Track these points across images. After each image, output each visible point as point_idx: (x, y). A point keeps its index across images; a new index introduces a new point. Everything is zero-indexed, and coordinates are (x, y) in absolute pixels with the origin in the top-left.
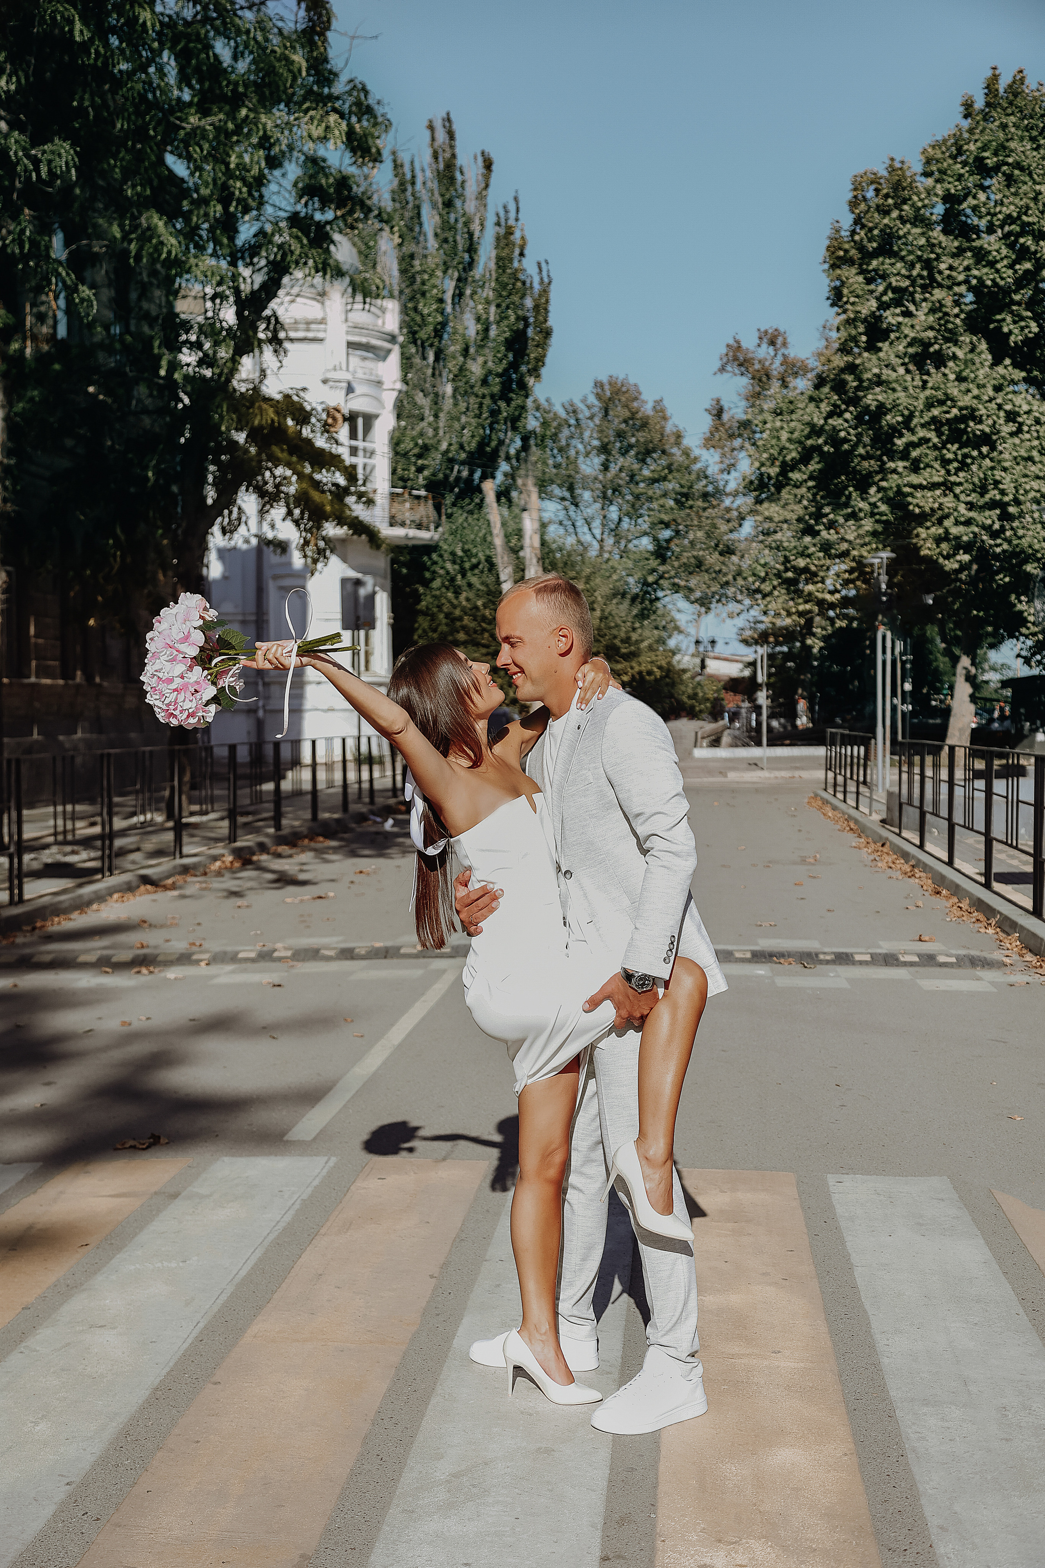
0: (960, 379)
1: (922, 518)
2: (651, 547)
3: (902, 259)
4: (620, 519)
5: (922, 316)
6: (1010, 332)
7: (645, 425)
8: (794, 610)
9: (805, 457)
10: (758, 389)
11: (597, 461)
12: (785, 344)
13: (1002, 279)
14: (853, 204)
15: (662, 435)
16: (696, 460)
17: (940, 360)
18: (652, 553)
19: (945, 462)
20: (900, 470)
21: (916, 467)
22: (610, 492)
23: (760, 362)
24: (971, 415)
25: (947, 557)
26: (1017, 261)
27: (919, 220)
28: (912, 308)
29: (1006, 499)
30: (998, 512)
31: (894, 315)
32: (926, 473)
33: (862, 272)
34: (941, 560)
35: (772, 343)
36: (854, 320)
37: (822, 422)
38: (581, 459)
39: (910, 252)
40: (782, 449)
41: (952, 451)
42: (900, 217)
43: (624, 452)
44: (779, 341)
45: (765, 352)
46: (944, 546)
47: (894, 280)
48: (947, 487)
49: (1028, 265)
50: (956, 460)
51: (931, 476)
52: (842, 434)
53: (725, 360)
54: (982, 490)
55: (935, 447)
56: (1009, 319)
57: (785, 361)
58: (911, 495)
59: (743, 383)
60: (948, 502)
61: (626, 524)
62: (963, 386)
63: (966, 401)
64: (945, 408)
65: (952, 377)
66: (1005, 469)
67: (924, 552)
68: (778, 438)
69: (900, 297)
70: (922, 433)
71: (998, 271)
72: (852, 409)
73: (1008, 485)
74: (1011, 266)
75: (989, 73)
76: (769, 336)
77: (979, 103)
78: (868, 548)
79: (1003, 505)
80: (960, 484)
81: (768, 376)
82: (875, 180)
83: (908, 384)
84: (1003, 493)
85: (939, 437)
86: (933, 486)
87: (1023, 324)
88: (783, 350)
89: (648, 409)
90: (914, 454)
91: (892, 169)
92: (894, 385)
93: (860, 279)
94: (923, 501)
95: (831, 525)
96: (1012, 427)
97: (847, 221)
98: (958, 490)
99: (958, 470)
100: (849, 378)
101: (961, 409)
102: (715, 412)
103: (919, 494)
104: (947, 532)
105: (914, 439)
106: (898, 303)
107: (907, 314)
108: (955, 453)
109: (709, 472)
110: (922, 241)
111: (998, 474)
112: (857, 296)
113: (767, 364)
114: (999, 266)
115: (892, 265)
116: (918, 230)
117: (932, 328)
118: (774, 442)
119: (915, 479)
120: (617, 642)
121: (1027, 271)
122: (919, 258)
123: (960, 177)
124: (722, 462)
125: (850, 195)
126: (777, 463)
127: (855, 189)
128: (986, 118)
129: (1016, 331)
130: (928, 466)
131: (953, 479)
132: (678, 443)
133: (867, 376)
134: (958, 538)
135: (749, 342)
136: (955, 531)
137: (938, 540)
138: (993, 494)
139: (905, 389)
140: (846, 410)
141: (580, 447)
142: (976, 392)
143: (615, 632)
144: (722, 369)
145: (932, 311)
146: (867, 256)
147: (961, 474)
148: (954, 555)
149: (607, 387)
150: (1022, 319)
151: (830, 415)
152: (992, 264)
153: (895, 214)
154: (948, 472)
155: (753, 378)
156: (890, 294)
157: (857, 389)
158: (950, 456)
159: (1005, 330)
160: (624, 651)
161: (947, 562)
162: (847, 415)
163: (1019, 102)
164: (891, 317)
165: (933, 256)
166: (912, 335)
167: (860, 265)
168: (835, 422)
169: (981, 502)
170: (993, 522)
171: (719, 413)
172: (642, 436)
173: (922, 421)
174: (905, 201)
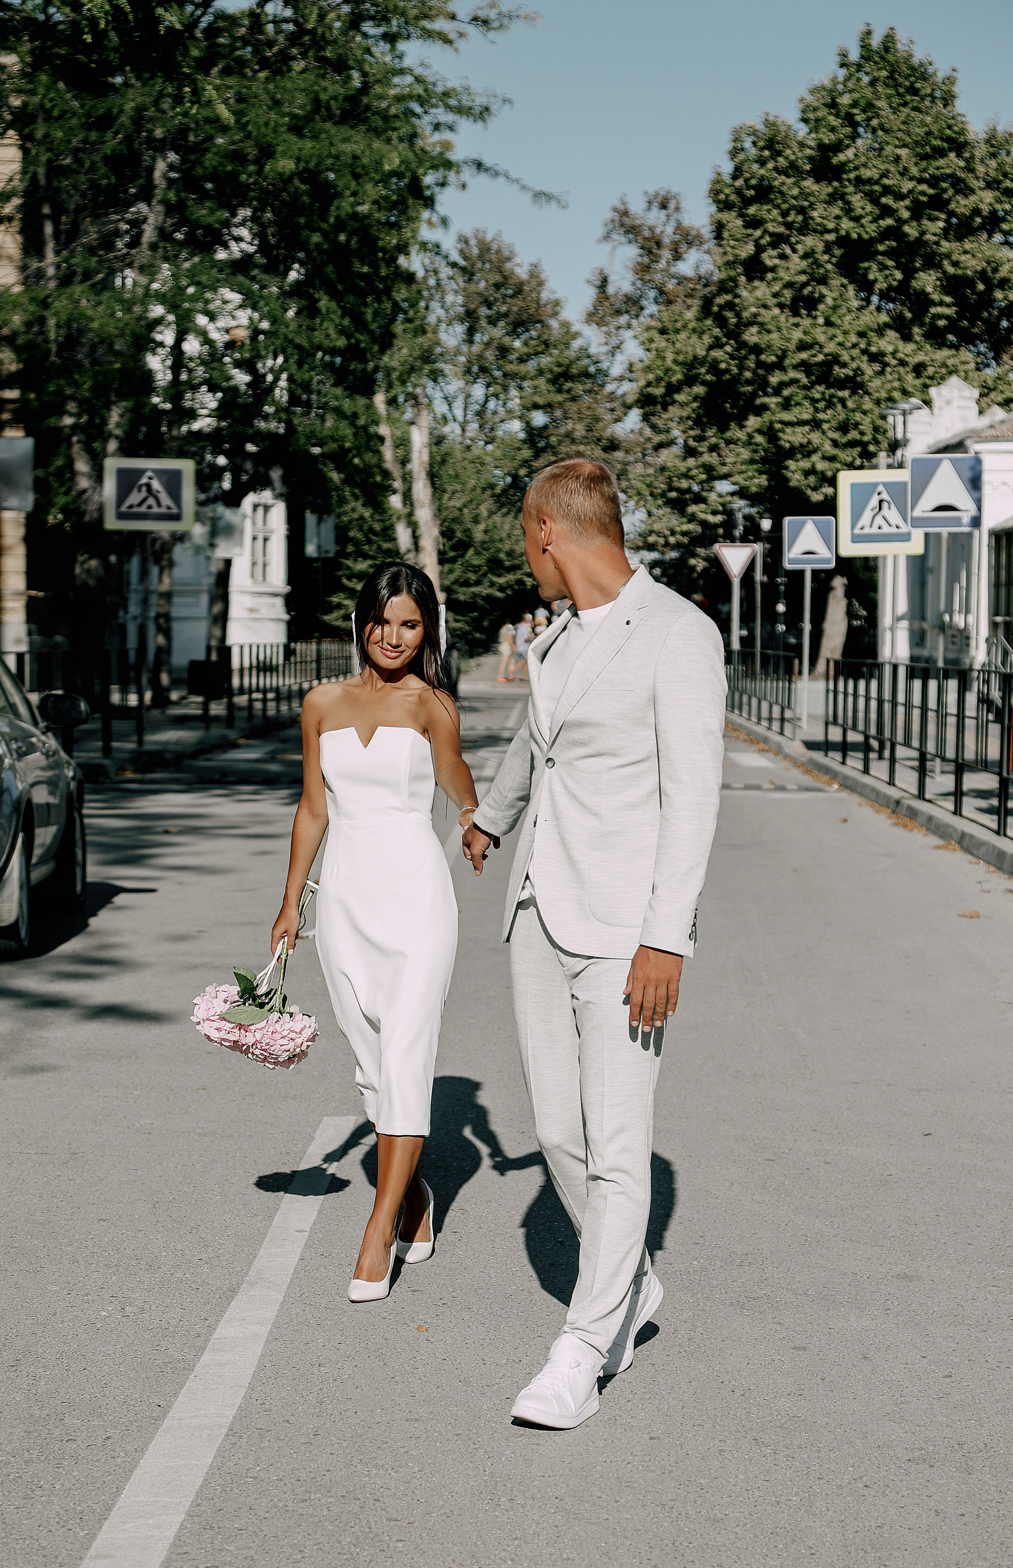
0: (828, 323)
1: (791, 453)
2: (522, 435)
3: (778, 207)
4: (486, 401)
5: (796, 263)
6: (875, 281)
7: (519, 291)
8: (678, 529)
9: (690, 380)
10: (646, 260)
11: (460, 329)
12: (677, 209)
13: (867, 233)
14: (734, 152)
15: (538, 303)
16: (577, 335)
17: (811, 304)
18: (524, 441)
19: (814, 401)
20: (773, 406)
21: (786, 405)
22: (475, 369)
23: (650, 229)
24: (835, 360)
25: (815, 489)
26: (881, 217)
27: (792, 169)
28: (788, 251)
29: (866, 438)
30: (859, 449)
31: (771, 257)
32: (796, 410)
33: (741, 215)
34: (809, 492)
35: (664, 206)
36: (734, 262)
37: (704, 353)
38: (443, 326)
39: (785, 202)
40: (668, 370)
41: (818, 392)
42: (776, 169)
43: (492, 321)
44: (672, 205)
45: (655, 218)
46: (812, 479)
47: (771, 227)
48: (816, 424)
49: (889, 221)
50: (823, 399)
51: (800, 413)
52: (723, 366)
53: (610, 226)
54: (843, 428)
55: (805, 387)
56: (875, 267)
57: (679, 227)
58: (783, 431)
59: (631, 252)
60: (816, 438)
61: (492, 404)
62: (831, 331)
63: (831, 347)
64: (813, 352)
65: (821, 321)
66: (864, 413)
67: (793, 483)
68: (663, 358)
69: (778, 240)
70: (792, 374)
71: (862, 226)
72: (732, 342)
73: (866, 425)
74: (875, 220)
75: (864, 28)
76: (659, 200)
77: (854, 55)
78: (745, 475)
79: (864, 445)
80: (828, 421)
81: (659, 244)
82: (754, 133)
83: (783, 325)
84: (862, 433)
85: (808, 376)
86: (802, 423)
87: (887, 272)
88: (675, 216)
89: (522, 273)
90: (786, 392)
91: (768, 124)
92: (769, 327)
93: (739, 222)
94: (792, 437)
95: (713, 448)
96: (877, 367)
97: (727, 168)
98: (825, 426)
99: (827, 407)
100: (729, 314)
101: (826, 355)
102: (599, 283)
103: (789, 430)
104: (813, 466)
105: (786, 378)
106: (774, 245)
107: (783, 257)
108: (823, 393)
109: (593, 350)
110: (795, 191)
111: (858, 416)
112: (737, 240)
113: (658, 231)
114: (863, 221)
115: (769, 211)
116: (792, 180)
117: (803, 272)
118: (659, 362)
119: (786, 416)
120: (502, 556)
121: (889, 227)
122: (793, 207)
123: (833, 129)
124: (606, 344)
125: (729, 146)
126: (663, 384)
127: (734, 141)
128: (859, 67)
129: (881, 279)
130: (798, 404)
131: (821, 416)
132: (555, 314)
133: (745, 314)
134: (823, 473)
135: (637, 206)
136: (821, 466)
137: (807, 473)
138: (853, 435)
139: (779, 329)
140: (727, 344)
141: (441, 312)
142: (840, 338)
143: (499, 545)
144: (607, 237)
145: (805, 256)
146: (747, 202)
147: (829, 412)
148: (821, 486)
149: (473, 242)
150: (886, 267)
151: (711, 348)
152: (857, 219)
153: (770, 165)
154: (817, 410)
155: (642, 248)
156: (768, 238)
157: (737, 325)
158: (817, 396)
159: (871, 277)
160: (507, 563)
161: (814, 493)
162: (728, 348)
163: (890, 57)
164: (769, 258)
165: (806, 204)
166: (787, 278)
167: (740, 209)
168: (717, 354)
169: (844, 440)
170: (854, 459)
171: (604, 283)
172: (516, 305)
173: (794, 362)
174: (779, 153)
